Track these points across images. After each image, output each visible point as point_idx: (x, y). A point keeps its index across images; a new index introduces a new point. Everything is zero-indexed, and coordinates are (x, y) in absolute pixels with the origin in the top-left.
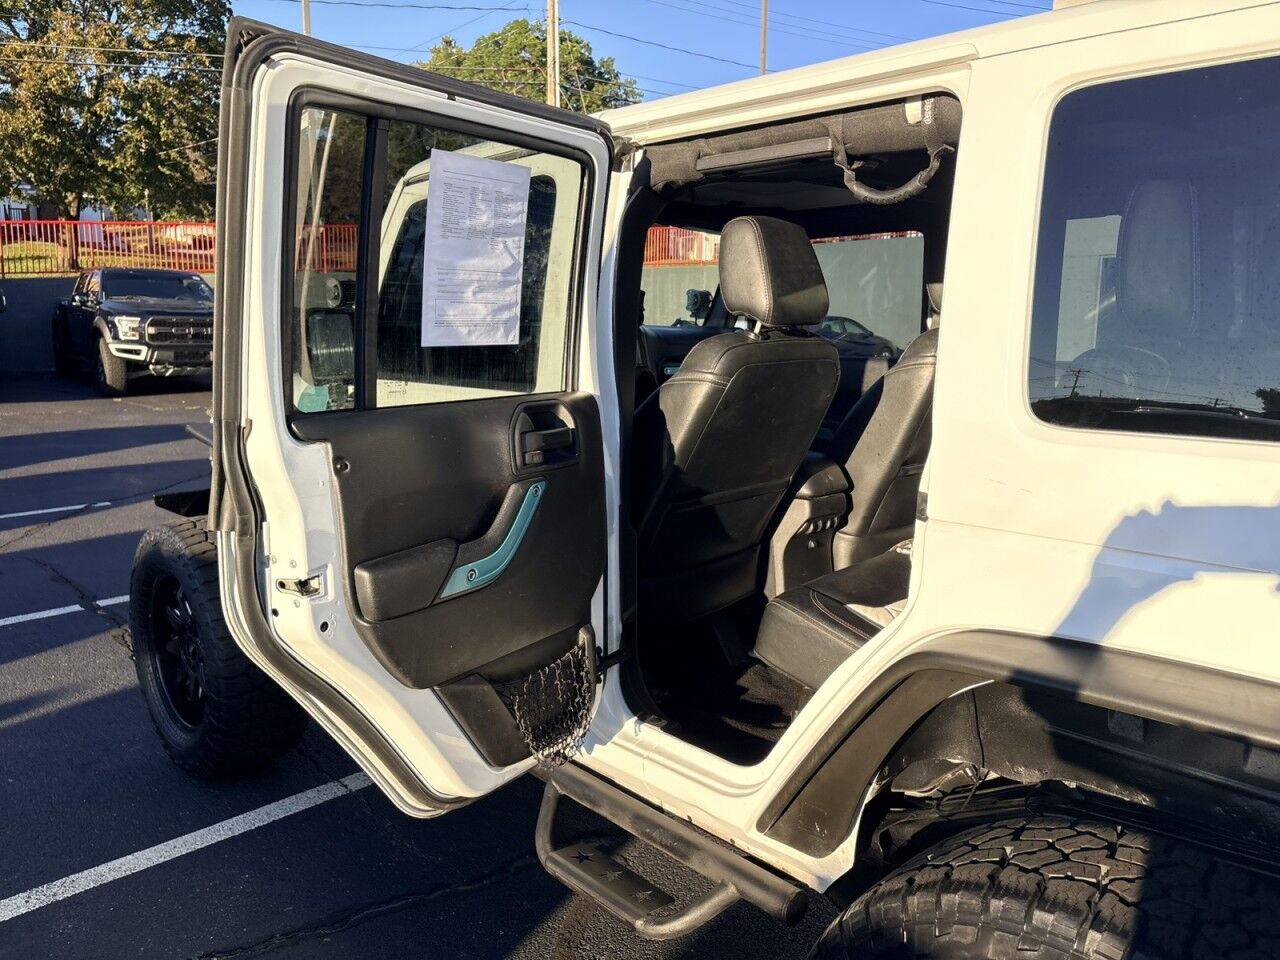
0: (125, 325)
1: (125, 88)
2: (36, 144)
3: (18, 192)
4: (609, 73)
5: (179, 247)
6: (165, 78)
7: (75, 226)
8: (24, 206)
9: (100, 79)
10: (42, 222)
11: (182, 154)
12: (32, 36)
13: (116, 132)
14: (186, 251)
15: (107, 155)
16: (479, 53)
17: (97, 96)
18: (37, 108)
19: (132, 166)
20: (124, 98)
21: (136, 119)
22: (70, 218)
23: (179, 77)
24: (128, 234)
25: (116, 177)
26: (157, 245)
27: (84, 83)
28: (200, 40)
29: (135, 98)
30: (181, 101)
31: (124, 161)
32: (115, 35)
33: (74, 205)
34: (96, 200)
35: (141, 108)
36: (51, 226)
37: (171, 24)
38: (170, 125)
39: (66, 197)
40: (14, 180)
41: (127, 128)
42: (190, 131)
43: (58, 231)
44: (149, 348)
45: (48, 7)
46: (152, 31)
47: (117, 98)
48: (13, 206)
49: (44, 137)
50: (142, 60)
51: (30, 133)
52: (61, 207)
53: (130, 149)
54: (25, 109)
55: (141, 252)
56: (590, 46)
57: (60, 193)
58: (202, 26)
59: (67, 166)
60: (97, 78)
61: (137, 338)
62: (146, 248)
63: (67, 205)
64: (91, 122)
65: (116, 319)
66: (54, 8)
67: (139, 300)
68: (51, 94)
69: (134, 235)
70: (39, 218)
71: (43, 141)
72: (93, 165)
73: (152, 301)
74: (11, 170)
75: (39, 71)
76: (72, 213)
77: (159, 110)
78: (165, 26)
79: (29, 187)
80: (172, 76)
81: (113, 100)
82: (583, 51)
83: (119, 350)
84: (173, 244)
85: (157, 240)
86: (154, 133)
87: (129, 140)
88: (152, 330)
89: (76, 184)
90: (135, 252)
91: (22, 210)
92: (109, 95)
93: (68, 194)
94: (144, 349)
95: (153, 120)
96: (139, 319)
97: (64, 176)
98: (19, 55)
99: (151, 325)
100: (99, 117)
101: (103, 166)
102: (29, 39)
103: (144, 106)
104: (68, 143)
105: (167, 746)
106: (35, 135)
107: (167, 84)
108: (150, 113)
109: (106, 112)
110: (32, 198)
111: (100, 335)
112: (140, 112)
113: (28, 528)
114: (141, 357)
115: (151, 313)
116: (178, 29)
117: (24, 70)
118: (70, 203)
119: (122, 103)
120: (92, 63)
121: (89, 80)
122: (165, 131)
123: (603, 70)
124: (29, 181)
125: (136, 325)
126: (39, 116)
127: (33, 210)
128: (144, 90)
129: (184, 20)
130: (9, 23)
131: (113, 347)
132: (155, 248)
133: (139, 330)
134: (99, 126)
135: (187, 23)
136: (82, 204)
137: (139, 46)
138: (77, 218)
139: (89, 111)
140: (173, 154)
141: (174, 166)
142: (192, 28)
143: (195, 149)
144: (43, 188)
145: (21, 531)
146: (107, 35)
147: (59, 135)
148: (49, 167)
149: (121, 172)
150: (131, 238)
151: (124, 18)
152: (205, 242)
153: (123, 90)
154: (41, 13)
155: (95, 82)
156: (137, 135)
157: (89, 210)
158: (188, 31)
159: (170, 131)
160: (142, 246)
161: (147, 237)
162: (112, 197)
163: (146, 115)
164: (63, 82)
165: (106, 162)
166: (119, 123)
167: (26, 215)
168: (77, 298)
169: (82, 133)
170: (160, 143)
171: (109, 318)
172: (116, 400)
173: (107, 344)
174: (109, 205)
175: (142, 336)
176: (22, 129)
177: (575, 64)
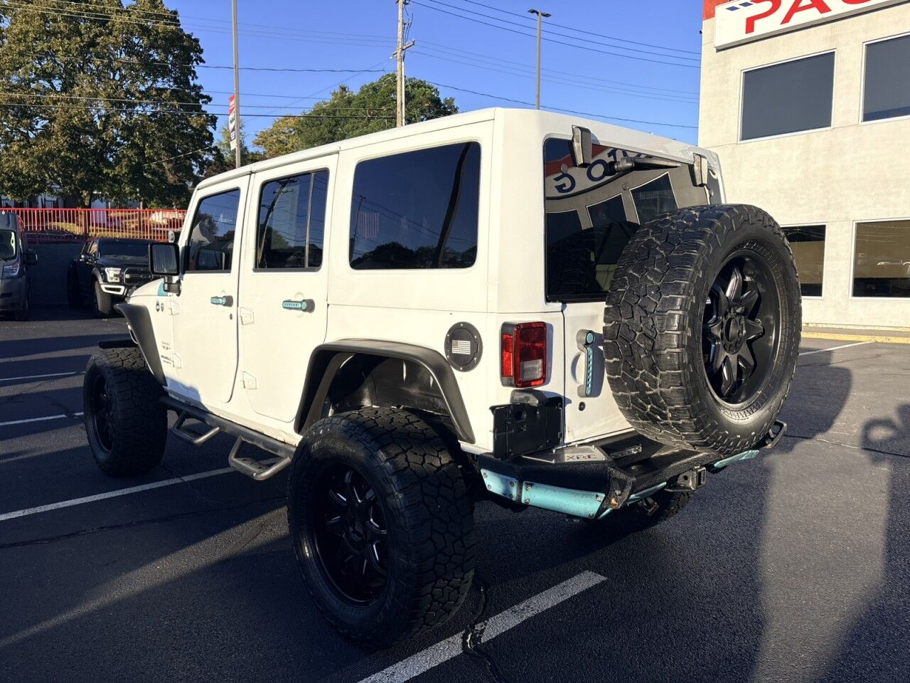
0: (111, 273)
1: (123, 123)
2: (63, 158)
3: (51, 190)
4: (450, 108)
5: (157, 227)
6: (149, 116)
7: (89, 212)
8: (55, 199)
9: (108, 117)
10: (67, 210)
11: (160, 166)
12: (64, 90)
13: (116, 151)
14: (162, 229)
15: (109, 165)
16: (362, 96)
17: (104, 128)
18: (65, 136)
19: (126, 173)
20: (121, 129)
21: (130, 143)
22: (84, 207)
23: (159, 116)
24: (126, 218)
25: (115, 180)
26: (144, 225)
27: (96, 119)
28: (173, 91)
29: (128, 130)
30: (159, 131)
31: (121, 170)
32: (117, 88)
33: (88, 198)
34: (102, 195)
35: (132, 136)
36: (73, 211)
37: (154, 81)
38: (151, 147)
39: (82, 194)
40: (48, 182)
41: (124, 149)
42: (166, 150)
43: (77, 216)
44: (126, 287)
45: (75, 71)
46: (141, 85)
47: (117, 129)
48: (47, 198)
49: (68, 154)
50: (134, 105)
51: (60, 151)
52: (79, 201)
53: (124, 162)
54: (57, 136)
55: (133, 229)
56: (438, 90)
57: (78, 191)
58: (175, 82)
59: (83, 174)
60: (104, 116)
61: (118, 281)
62: (136, 227)
63: (83, 200)
64: (100, 145)
65: (106, 269)
66: (79, 71)
67: (121, 257)
68: (74, 127)
69: (129, 218)
70: (65, 207)
71: (69, 157)
72: (101, 172)
73: (129, 258)
74: (46, 175)
75: (67, 112)
76: (86, 204)
77: (145, 137)
78: (150, 83)
79: (59, 187)
80: (154, 114)
81: (115, 131)
82: (433, 93)
83: (107, 289)
84: (154, 224)
85: (143, 222)
86: (141, 152)
87: (124, 156)
88: (127, 276)
89: (89, 185)
90: (130, 229)
91: (54, 202)
92: (112, 128)
93: (84, 192)
94: (123, 288)
95: (140, 143)
96: (120, 269)
97: (81, 180)
98: (55, 102)
99: (127, 273)
100: (105, 141)
101: (107, 173)
102: (61, 92)
103: (135, 134)
104: (84, 158)
105: (98, 462)
106: (63, 153)
107: (151, 121)
108: (139, 139)
109: (109, 138)
110: (60, 194)
111: (96, 279)
112: (132, 138)
113: (41, 382)
114: (121, 293)
115: (128, 266)
116: (159, 85)
117: (58, 111)
118: (85, 197)
119: (120, 133)
120: (101, 107)
121: (100, 117)
122: (148, 150)
123: (446, 106)
124: (59, 184)
125: (118, 273)
126: (66, 141)
127: (61, 202)
128: (136, 124)
129: (163, 79)
130: (50, 82)
131: (103, 287)
132: (142, 227)
133: (120, 276)
134: (105, 146)
135: (165, 79)
136: (93, 197)
137: (133, 95)
138: (89, 206)
139: (99, 138)
140: (153, 165)
141: (154, 173)
142: (169, 83)
143: (168, 162)
144: (67, 188)
145: (38, 383)
146: (112, 88)
147: (78, 153)
148: (72, 174)
149: (119, 177)
150: (127, 221)
151: (123, 77)
152: (174, 222)
153: (121, 124)
154: (70, 75)
155: (103, 119)
156: (130, 153)
157: (98, 201)
158: (166, 86)
159: (151, 151)
160: (133, 226)
161: (138, 220)
162: (113, 194)
163: (136, 140)
164: (82, 119)
165: (109, 171)
166: (119, 145)
167: (56, 205)
168: (83, 256)
169: (94, 152)
170: (145, 159)
171: (102, 269)
172: (104, 320)
173: (100, 285)
174: (112, 198)
175: (121, 280)
176: (55, 149)
177: (427, 102)
